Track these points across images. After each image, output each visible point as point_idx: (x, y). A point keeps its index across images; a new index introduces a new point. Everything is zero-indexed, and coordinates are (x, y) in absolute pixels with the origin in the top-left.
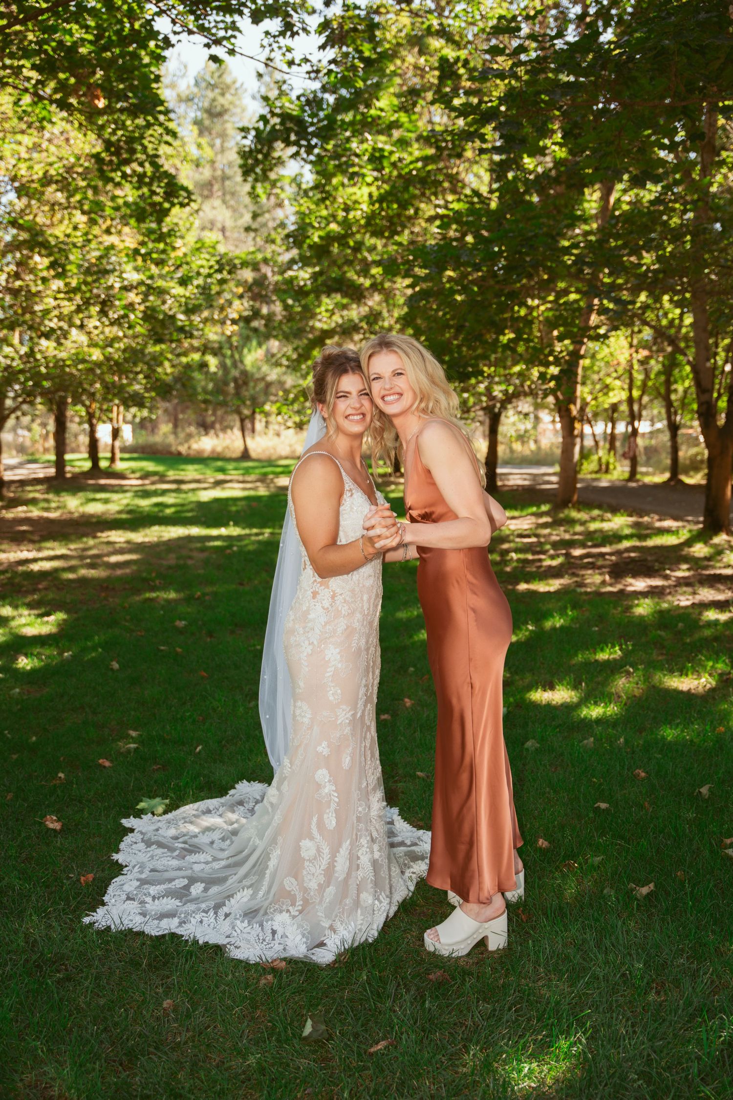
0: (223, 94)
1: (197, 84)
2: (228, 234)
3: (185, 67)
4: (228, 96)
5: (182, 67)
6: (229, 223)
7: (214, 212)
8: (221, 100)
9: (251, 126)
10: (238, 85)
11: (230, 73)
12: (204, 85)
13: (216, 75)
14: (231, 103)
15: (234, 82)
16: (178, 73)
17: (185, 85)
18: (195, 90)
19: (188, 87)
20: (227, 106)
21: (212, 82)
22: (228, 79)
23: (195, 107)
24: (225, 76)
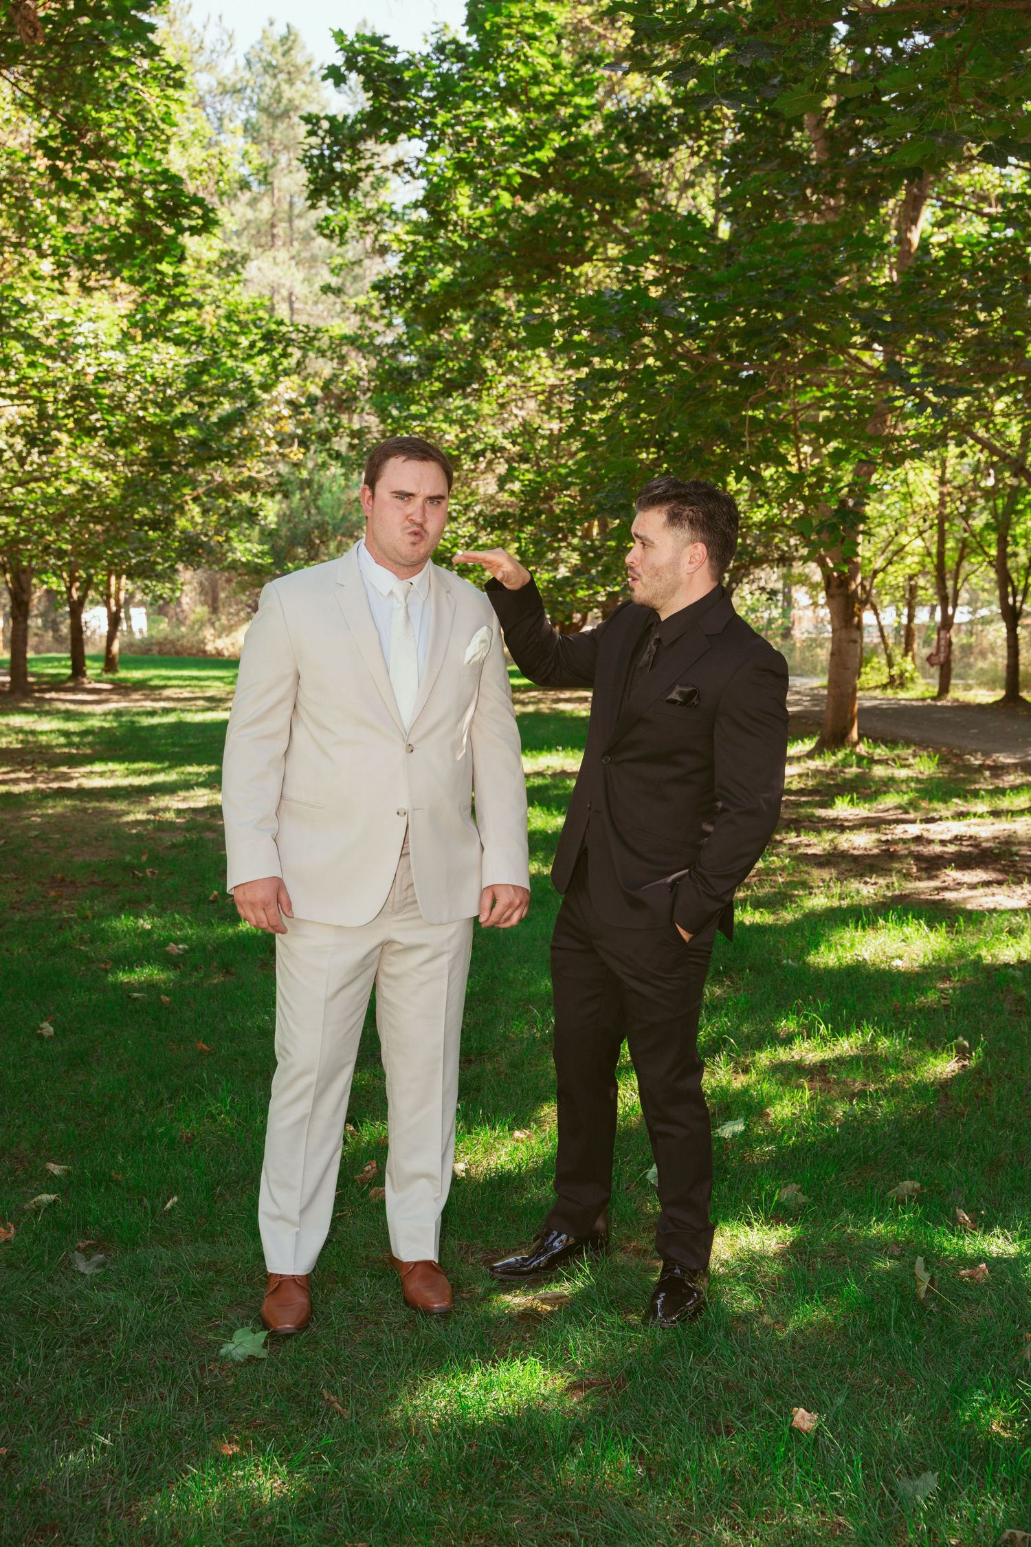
0: (291, 82)
1: (249, 63)
2: (296, 306)
3: (230, 37)
4: (299, 84)
5: (225, 38)
6: (301, 290)
7: (277, 270)
8: (288, 92)
9: (322, 115)
10: (315, 67)
11: (304, 48)
12: (258, 67)
13: (280, 50)
14: (304, 96)
15: (309, 63)
16: (218, 48)
17: (230, 68)
18: (247, 75)
19: (236, 68)
20: (297, 102)
21: (274, 63)
22: (298, 57)
23: (247, 102)
24: (293, 52)
